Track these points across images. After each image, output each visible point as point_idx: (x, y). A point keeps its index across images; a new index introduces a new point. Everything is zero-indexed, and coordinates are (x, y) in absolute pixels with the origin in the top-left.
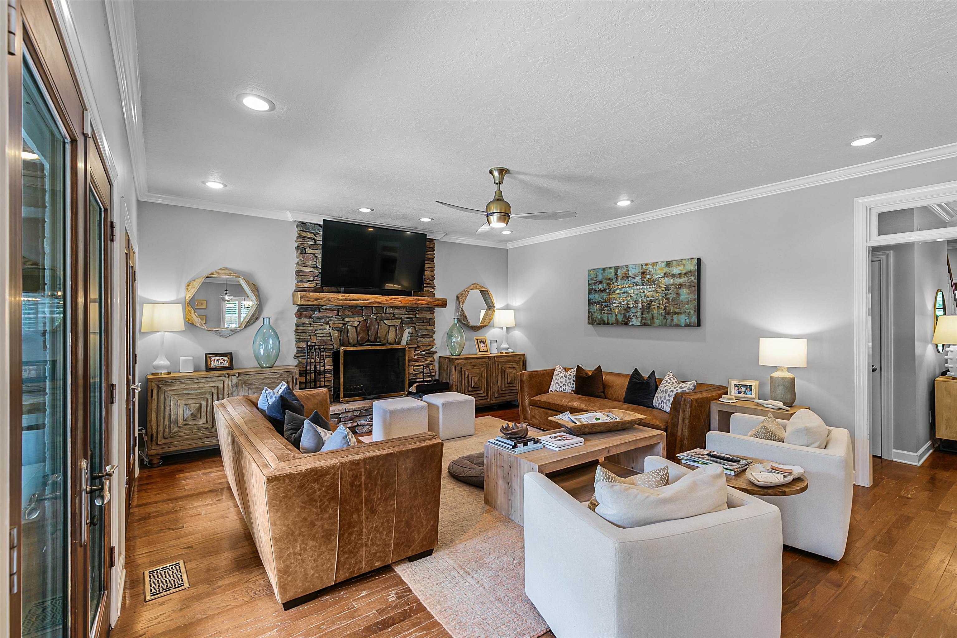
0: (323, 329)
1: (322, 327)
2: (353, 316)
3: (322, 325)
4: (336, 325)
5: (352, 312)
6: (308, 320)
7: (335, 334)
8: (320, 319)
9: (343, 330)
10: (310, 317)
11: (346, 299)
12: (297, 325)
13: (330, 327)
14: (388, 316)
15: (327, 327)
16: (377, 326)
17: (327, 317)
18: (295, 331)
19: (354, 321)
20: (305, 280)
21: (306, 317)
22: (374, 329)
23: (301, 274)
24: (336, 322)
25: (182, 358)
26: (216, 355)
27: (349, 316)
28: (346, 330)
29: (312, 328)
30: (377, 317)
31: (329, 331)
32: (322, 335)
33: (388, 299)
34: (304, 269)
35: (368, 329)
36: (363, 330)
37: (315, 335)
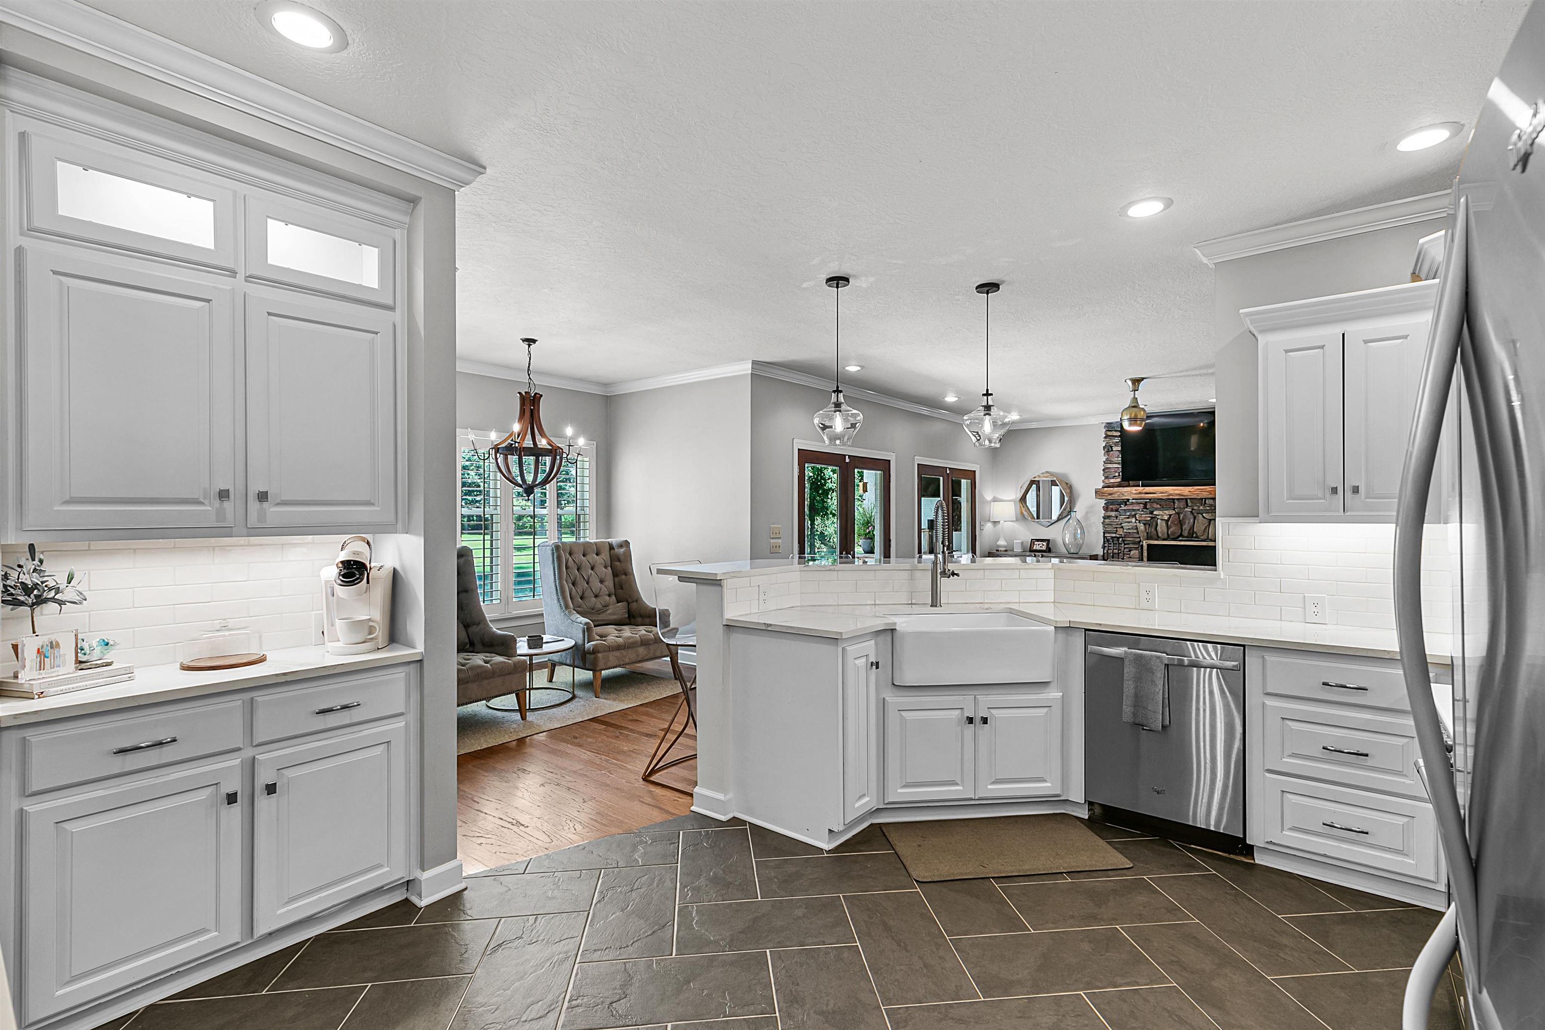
0: (1129, 522)
1: (1128, 520)
2: (1163, 508)
3: (1128, 518)
4: (1143, 519)
5: (1160, 505)
6: (1114, 513)
7: (1141, 527)
8: (1126, 513)
9: (1151, 523)
10: (1117, 511)
11: (1140, 493)
12: (1104, 518)
13: (1136, 520)
14: (1208, 508)
15: (1134, 520)
16: (1192, 520)
17: (1134, 510)
18: (1103, 523)
19: (1163, 514)
20: (1111, 476)
21: (1112, 510)
22: (1189, 523)
23: (1107, 471)
24: (1143, 516)
25: (1015, 541)
26: (1038, 540)
27: (1157, 509)
28: (1154, 523)
29: (1117, 520)
30: (1193, 509)
31: (1135, 524)
32: (1128, 527)
33: (1193, 490)
34: (1109, 466)
35: (1181, 523)
36: (1175, 524)
37: (1122, 527)
